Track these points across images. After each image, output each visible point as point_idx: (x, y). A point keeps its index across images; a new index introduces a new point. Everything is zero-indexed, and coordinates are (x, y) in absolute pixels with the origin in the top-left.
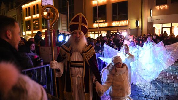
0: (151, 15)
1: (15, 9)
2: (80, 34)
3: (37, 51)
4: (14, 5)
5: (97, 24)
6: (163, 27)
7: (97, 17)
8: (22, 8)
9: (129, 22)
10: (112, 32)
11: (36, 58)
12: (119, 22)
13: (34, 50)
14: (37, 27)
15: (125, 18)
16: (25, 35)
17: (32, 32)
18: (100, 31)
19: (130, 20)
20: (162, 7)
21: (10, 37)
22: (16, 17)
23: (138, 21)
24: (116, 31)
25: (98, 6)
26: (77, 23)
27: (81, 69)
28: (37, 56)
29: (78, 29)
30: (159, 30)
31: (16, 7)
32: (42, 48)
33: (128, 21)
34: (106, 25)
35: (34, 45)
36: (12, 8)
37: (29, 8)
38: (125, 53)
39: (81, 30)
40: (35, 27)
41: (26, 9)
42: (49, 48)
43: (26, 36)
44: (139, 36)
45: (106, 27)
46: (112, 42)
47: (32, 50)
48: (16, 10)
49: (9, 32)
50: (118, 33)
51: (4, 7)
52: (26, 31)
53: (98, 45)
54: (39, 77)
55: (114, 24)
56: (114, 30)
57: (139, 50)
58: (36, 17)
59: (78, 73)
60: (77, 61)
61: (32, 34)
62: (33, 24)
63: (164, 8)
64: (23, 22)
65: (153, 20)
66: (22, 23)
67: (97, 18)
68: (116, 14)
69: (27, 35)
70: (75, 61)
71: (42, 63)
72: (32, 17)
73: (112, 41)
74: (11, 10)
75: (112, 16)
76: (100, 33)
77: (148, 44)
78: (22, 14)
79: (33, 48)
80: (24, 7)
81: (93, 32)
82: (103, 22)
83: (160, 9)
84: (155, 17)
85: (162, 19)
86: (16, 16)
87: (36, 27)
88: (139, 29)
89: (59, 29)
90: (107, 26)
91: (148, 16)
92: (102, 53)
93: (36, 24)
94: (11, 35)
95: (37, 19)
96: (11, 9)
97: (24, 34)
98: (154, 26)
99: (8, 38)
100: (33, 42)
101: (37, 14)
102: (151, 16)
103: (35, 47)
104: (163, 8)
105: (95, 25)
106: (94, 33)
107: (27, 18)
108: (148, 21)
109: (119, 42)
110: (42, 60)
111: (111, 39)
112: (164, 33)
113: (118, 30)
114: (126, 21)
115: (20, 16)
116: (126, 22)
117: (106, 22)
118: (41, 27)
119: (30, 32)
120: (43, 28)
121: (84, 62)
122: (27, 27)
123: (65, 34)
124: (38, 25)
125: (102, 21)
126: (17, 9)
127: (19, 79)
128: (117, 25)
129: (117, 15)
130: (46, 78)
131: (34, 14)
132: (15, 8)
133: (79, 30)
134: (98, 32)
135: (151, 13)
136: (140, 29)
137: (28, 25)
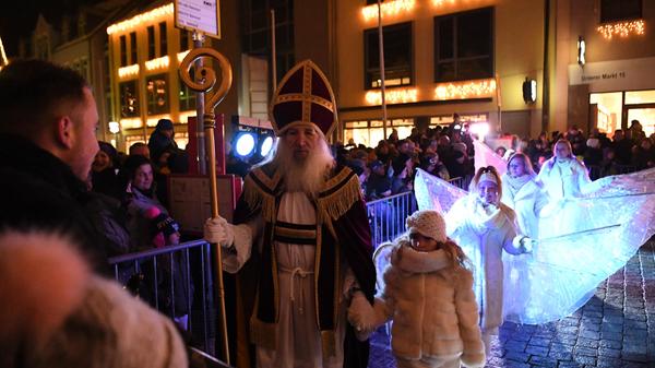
0: (582, 59)
1: (83, 41)
2: (308, 132)
3: (161, 192)
4: (82, 25)
5: (380, 93)
6: (627, 102)
7: (378, 65)
8: (107, 35)
9: (498, 85)
10: (434, 121)
11: (154, 215)
12: (459, 87)
13: (148, 186)
14: (161, 103)
15: (484, 71)
16: (120, 132)
17: (144, 122)
18: (391, 119)
19: (500, 78)
20: (622, 29)
21: (70, 141)
22: (87, 67)
23: (533, 83)
24: (451, 120)
25: (384, 28)
26: (296, 97)
27: (308, 249)
28: (157, 211)
29: (300, 119)
30: (614, 115)
31: (86, 33)
32: (177, 180)
33: (493, 83)
34: (411, 95)
35: (147, 168)
36: (74, 34)
37: (133, 35)
38: (483, 200)
39: (312, 121)
40: (154, 103)
41: (123, 38)
42: (201, 180)
43: (121, 136)
44: (535, 136)
45: (410, 105)
46: (435, 160)
47: (142, 186)
48: (86, 43)
49: (66, 124)
50: (457, 127)
51: (45, 34)
52: (122, 117)
53: (381, 171)
54: (165, 286)
55: (443, 92)
56: (441, 117)
57: (543, 191)
58: (158, 66)
59: (297, 260)
60: (295, 222)
61: (144, 127)
62: (149, 92)
63: (633, 34)
64: (111, 86)
65: (590, 78)
66: (109, 90)
67: (379, 71)
68: (451, 56)
69: (124, 133)
70: (288, 221)
71: (175, 237)
72: (142, 68)
73: (432, 156)
74: (68, 44)
75: (433, 64)
76: (391, 126)
77: (555, 168)
78: (107, 58)
79: (143, 179)
80: (114, 30)
81: (365, 124)
82: (402, 86)
83: (616, 37)
84: (597, 67)
85: (623, 75)
86: (85, 63)
87: (157, 105)
88: (535, 110)
89: (240, 110)
90: (414, 100)
91: (570, 63)
92: (395, 199)
93: (159, 91)
94: (71, 134)
95: (160, 76)
96: (70, 40)
97: (114, 127)
98: (594, 98)
99: (63, 146)
100: (144, 160)
101: (162, 55)
102: (580, 62)
103: (151, 177)
104: (626, 31)
105: (372, 98)
106: (369, 127)
107: (127, 71)
108: (572, 83)
109: (461, 160)
110: (175, 226)
111: (430, 150)
112: (629, 125)
113: (456, 116)
114: (485, 83)
115: (100, 63)
116: (489, 85)
117: (411, 85)
118: (175, 105)
119: (136, 123)
120: (183, 108)
121: (319, 228)
122: (124, 102)
123: (260, 129)
124: (166, 97)
125: (396, 82)
126: (89, 39)
127: (91, 293)
128: (453, 97)
129: (455, 59)
130: (190, 289)
131: (152, 57)
132: (85, 37)
133: (306, 120)
134: (381, 124)
135: (583, 51)
136: (540, 113)
137: (129, 97)
